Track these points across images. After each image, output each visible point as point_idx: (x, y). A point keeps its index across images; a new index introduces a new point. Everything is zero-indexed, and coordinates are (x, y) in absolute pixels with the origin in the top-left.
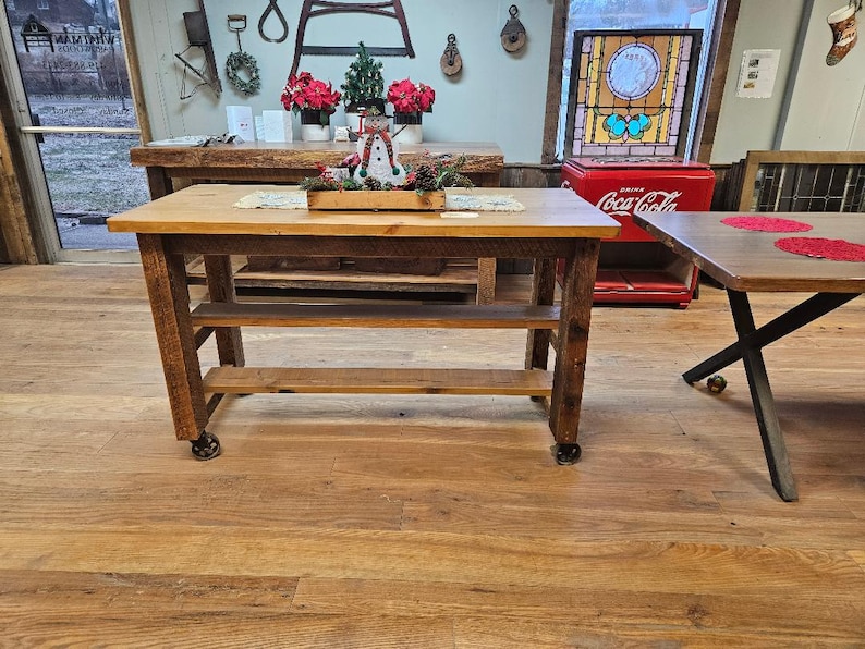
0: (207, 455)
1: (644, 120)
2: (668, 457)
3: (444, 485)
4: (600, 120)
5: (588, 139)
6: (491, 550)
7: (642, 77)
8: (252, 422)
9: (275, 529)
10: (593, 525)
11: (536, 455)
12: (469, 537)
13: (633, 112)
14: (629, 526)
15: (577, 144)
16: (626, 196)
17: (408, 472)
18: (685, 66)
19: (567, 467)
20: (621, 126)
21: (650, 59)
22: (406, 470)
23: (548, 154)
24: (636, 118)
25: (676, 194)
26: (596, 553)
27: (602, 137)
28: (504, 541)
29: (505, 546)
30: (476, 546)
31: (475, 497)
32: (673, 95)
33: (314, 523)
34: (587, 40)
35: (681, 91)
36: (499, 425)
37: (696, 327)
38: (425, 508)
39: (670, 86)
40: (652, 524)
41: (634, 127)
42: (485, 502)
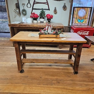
0: (22, 72)
1: (83, 20)
2: (90, 73)
3: (58, 78)
4: (77, 20)
5: (75, 23)
6: (67, 89)
7: (83, 14)
8: (28, 67)
9: (34, 85)
10: (81, 85)
11: (71, 73)
12: (63, 87)
13: (82, 19)
14: (87, 85)
15: (73, 23)
16: (81, 32)
17: (52, 76)
18: (89, 12)
19: (76, 75)
20: (80, 21)
21: (84, 11)
22: (52, 75)
23: (69, 25)
24: (82, 20)
25: (89, 32)
26: (82, 90)
27: (77, 22)
28: (68, 87)
29: (68, 88)
30: (64, 88)
31: (63, 80)
32: (88, 17)
33: (40, 84)
34: (75, 8)
35: (89, 16)
36: (65, 68)
37: (91, 51)
38: (56, 82)
39: (87, 15)
40: (90, 85)
41: (82, 21)
42: (65, 81)
